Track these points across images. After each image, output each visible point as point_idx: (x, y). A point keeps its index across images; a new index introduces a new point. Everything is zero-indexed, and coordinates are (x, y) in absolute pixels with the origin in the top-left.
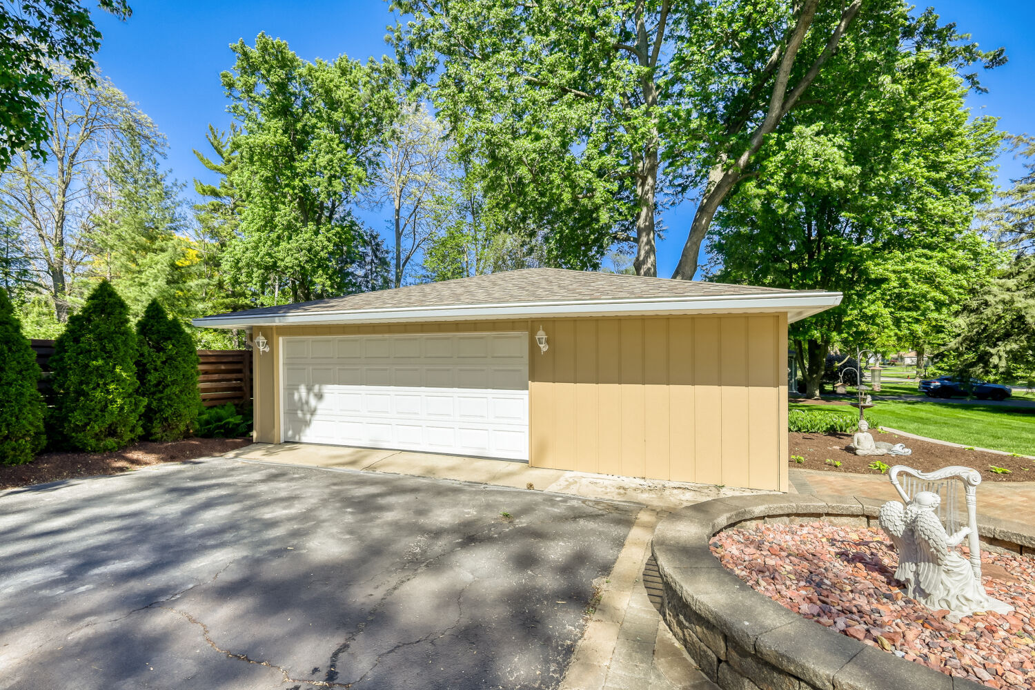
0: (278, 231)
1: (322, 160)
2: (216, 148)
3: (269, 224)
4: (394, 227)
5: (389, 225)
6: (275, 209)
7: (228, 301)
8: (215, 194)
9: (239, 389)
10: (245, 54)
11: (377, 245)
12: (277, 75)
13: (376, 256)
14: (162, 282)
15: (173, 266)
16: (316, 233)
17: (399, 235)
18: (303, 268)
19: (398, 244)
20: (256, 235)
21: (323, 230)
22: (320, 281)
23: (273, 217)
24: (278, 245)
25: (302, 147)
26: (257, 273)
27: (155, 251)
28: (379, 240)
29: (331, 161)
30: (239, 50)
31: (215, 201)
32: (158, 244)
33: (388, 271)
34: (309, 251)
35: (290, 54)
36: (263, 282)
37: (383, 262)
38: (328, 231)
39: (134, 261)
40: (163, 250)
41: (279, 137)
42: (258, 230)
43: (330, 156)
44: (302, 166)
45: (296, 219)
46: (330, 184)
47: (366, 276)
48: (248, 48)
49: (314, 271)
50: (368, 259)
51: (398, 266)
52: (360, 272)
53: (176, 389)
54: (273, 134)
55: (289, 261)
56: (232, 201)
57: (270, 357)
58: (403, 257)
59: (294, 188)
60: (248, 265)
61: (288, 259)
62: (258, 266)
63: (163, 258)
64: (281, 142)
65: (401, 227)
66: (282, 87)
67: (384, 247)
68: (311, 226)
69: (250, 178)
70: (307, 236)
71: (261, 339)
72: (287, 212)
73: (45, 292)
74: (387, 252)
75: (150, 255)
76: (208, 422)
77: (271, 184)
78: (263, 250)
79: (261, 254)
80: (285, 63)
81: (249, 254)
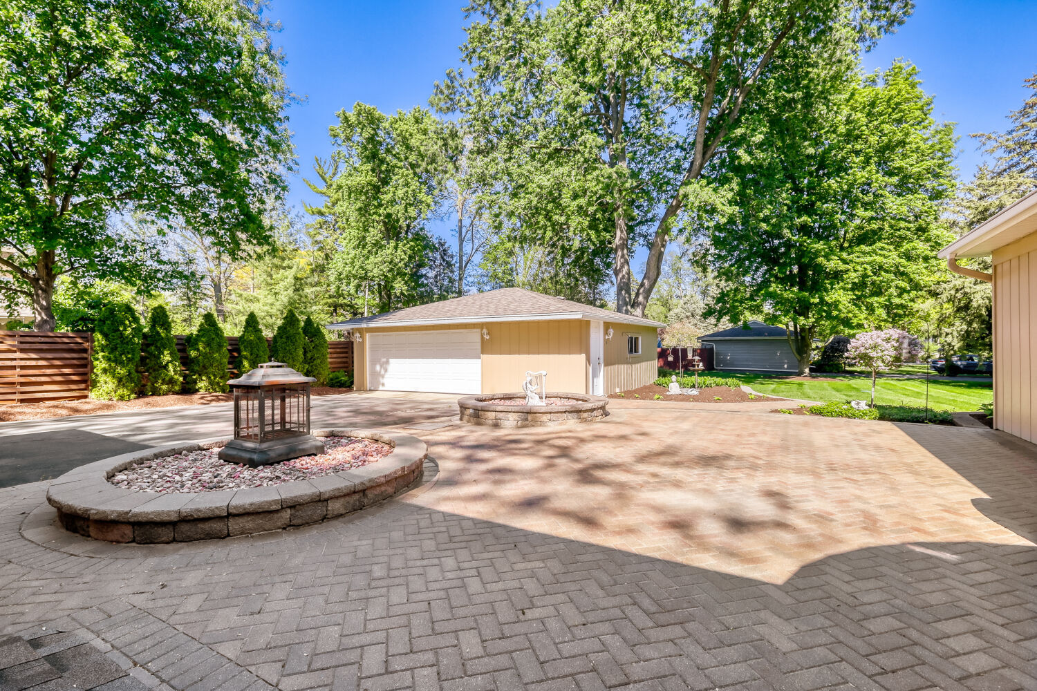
0: (369, 247)
1: (400, 193)
2: (321, 176)
3: (362, 243)
4: (457, 235)
5: (454, 233)
6: (366, 230)
7: (330, 301)
8: (321, 214)
9: (346, 362)
10: (346, 118)
11: (445, 250)
12: (368, 132)
13: (444, 260)
14: (290, 292)
15: (296, 278)
16: (396, 248)
17: (461, 241)
18: (386, 276)
19: (461, 249)
20: (353, 253)
21: (401, 245)
22: (399, 286)
23: (364, 237)
24: (368, 258)
25: (385, 182)
26: (354, 282)
27: (284, 268)
28: (446, 246)
29: (407, 192)
30: (342, 116)
31: (320, 219)
32: (286, 263)
33: (452, 272)
34: (390, 263)
35: (377, 114)
36: (358, 287)
37: (449, 265)
38: (404, 245)
39: (271, 276)
40: (290, 268)
41: (369, 178)
42: (354, 248)
43: (406, 189)
44: (386, 198)
45: (381, 239)
46: (406, 211)
47: (436, 276)
48: (348, 114)
49: (394, 278)
50: (438, 263)
51: (460, 268)
52: (431, 274)
53: (319, 361)
54: (365, 177)
55: (376, 272)
56: (334, 218)
57: (362, 344)
58: (465, 259)
59: (380, 215)
60: (347, 276)
61: (375, 270)
62: (355, 276)
63: (290, 274)
64: (371, 181)
65: (463, 234)
66: (371, 139)
67: (450, 252)
68: (392, 243)
69: (348, 208)
70: (389, 251)
71: (358, 335)
72: (374, 234)
73: (210, 300)
74: (452, 256)
75: (282, 271)
76: (332, 379)
77: (363, 211)
78: (358, 264)
79: (357, 267)
80: (374, 121)
81: (347, 268)
